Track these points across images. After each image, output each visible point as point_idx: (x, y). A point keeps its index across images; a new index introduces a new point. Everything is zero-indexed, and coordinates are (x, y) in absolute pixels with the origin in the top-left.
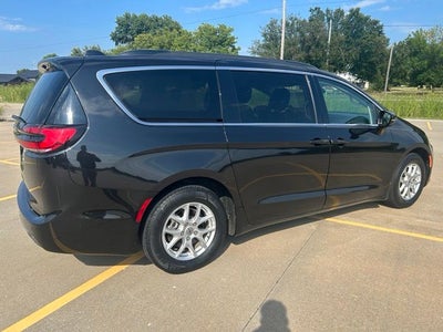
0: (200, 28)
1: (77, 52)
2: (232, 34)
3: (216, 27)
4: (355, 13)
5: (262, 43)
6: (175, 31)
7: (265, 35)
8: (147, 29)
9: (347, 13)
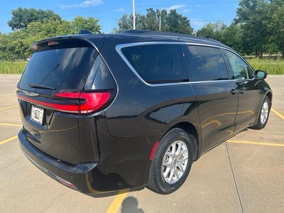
0: (75, 19)
2: (98, 24)
3: (87, 18)
4: (173, 12)
5: (118, 30)
6: (58, 21)
7: (120, 25)
8: (36, 19)
9: (168, 12)
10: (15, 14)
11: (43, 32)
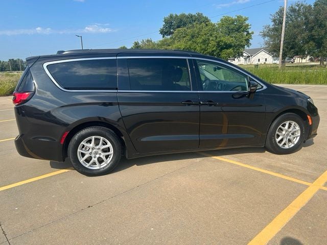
0: (222, 20)
1: (136, 44)
2: (247, 22)
3: (234, 17)
5: (271, 27)
6: (203, 24)
7: (274, 21)
8: (185, 24)
10: (166, 21)
11: (188, 37)
